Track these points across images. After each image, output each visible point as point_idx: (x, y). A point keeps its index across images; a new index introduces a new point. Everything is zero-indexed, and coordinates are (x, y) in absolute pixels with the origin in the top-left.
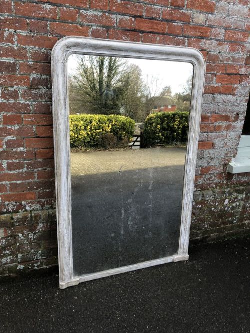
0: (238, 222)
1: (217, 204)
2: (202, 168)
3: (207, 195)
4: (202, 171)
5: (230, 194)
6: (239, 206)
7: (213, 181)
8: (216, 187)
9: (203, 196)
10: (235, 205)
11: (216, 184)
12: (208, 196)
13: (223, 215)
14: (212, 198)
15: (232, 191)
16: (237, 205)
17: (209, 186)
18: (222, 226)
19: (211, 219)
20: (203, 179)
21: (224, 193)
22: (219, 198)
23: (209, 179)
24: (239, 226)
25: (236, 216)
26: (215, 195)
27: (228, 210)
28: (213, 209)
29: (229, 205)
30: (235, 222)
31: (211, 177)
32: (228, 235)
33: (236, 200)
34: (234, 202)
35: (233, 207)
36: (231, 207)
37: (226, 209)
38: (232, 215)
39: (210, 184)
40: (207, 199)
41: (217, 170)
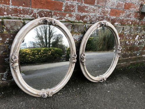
0: (139, 55)
1: (131, 38)
2: (126, 3)
3: (126, 28)
4: (125, 6)
5: (141, 31)
6: (143, 42)
7: (130, 18)
8: (131, 24)
9: (123, 30)
10: (141, 41)
11: (132, 22)
12: (126, 30)
13: (132, 48)
14: (128, 32)
15: (143, 28)
16: (142, 41)
17: (127, 22)
18: (130, 57)
19: (124, 51)
20: (124, 14)
21: (137, 29)
22: (133, 33)
23: (129, 16)
24: (139, 58)
25: (140, 50)
26: (131, 30)
27: (136, 44)
28: (127, 42)
29: (137, 41)
30: (138, 54)
31: (130, 14)
32: (131, 64)
33: (143, 37)
34: (141, 38)
35: (140, 42)
36: (139, 42)
37: (135, 43)
38: (138, 49)
39: (128, 20)
40: (125, 33)
41: (135, 8)
